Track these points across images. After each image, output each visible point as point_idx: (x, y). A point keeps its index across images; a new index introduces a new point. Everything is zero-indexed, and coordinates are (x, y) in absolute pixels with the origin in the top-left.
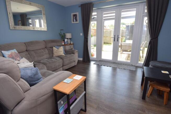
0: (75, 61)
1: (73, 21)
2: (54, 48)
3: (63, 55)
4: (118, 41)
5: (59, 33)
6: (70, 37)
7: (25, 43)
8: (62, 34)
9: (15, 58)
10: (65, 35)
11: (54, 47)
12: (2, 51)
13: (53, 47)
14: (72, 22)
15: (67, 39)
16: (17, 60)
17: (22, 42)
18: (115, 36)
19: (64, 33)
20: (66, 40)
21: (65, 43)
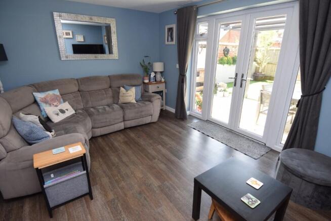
0: (151, 115)
1: (168, 41)
2: (122, 89)
3: (134, 101)
4: (241, 86)
5: (141, 63)
6: (162, 70)
7: (77, 80)
8: (146, 63)
9: (49, 102)
10: (152, 66)
11: (123, 87)
12: (34, 93)
13: (119, 88)
14: (166, 43)
15: (156, 73)
16: (53, 105)
17: (74, 79)
18: (236, 75)
19: (149, 63)
20: (153, 75)
21: (150, 81)
